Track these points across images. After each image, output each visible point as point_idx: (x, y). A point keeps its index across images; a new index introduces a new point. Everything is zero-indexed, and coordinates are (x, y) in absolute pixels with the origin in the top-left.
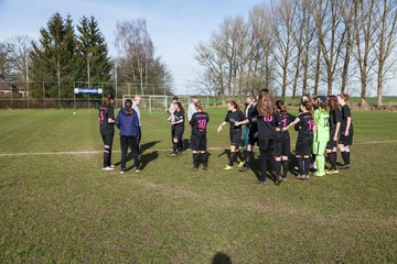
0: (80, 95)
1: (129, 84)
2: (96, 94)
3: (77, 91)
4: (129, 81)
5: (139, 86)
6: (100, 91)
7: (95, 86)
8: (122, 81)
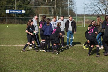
0: (9, 14)
1: (43, 7)
2: (21, 14)
3: (8, 11)
4: (43, 4)
5: (50, 8)
6: (23, 12)
7: (20, 8)
8: (38, 5)
